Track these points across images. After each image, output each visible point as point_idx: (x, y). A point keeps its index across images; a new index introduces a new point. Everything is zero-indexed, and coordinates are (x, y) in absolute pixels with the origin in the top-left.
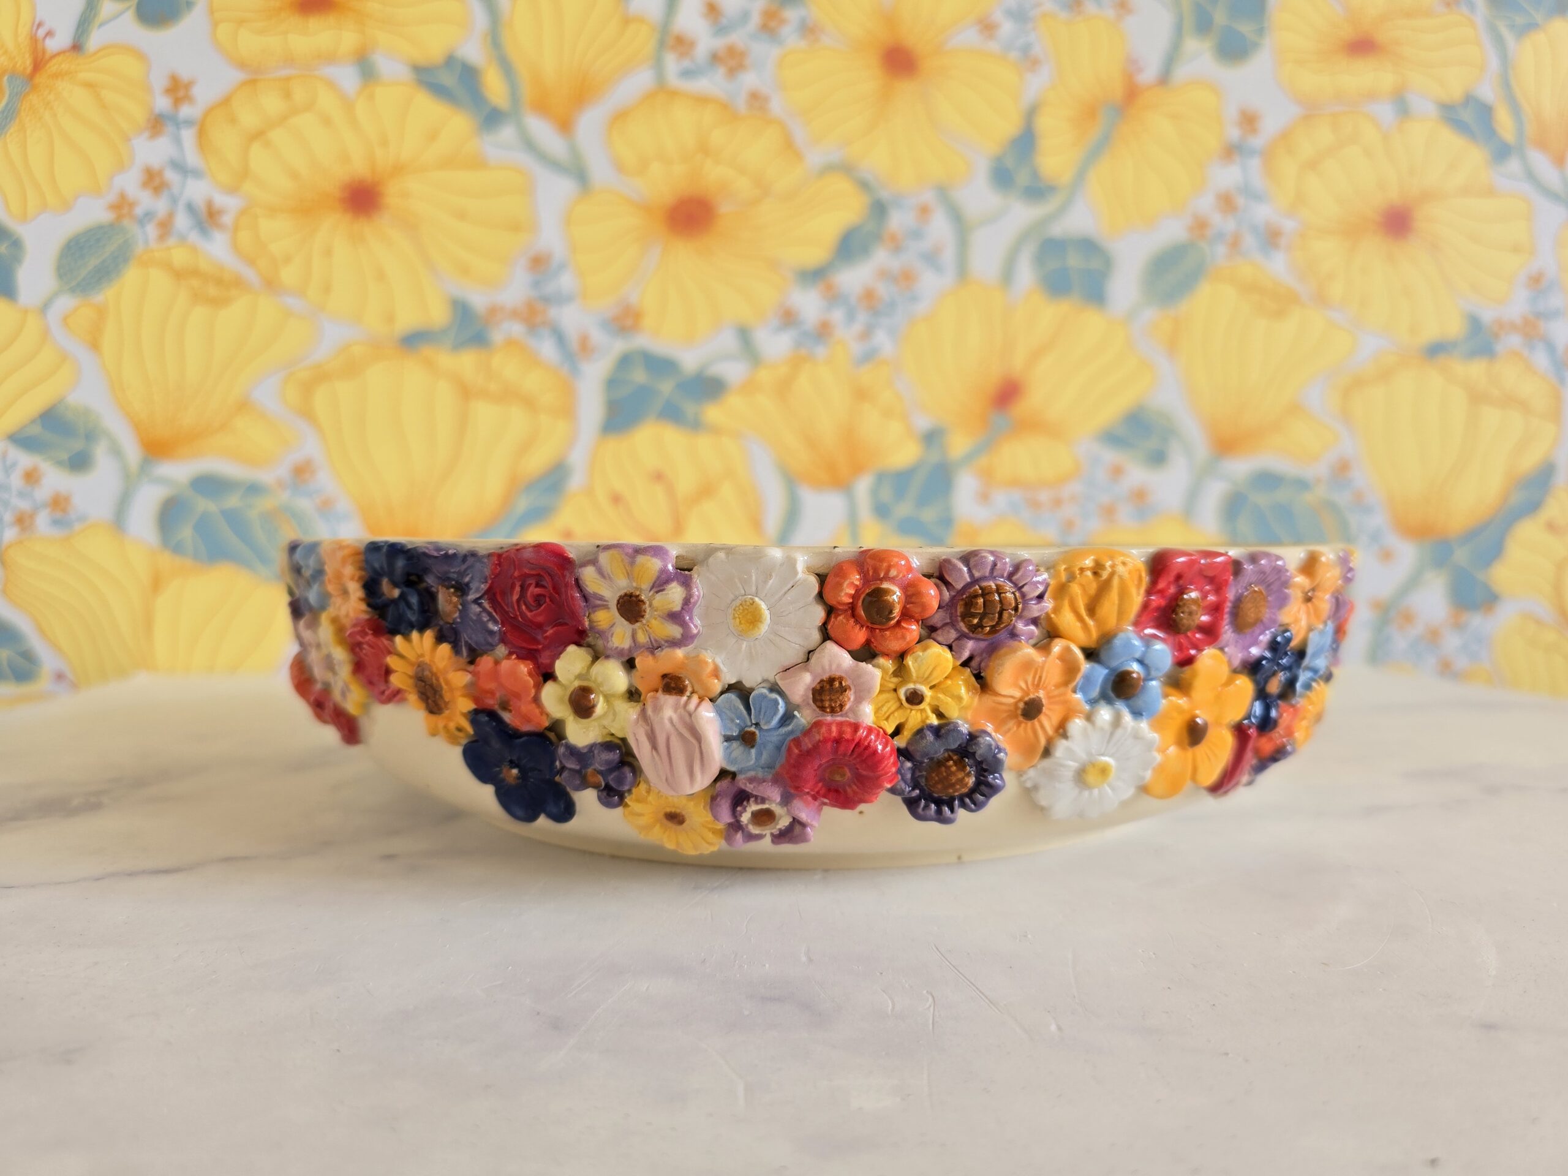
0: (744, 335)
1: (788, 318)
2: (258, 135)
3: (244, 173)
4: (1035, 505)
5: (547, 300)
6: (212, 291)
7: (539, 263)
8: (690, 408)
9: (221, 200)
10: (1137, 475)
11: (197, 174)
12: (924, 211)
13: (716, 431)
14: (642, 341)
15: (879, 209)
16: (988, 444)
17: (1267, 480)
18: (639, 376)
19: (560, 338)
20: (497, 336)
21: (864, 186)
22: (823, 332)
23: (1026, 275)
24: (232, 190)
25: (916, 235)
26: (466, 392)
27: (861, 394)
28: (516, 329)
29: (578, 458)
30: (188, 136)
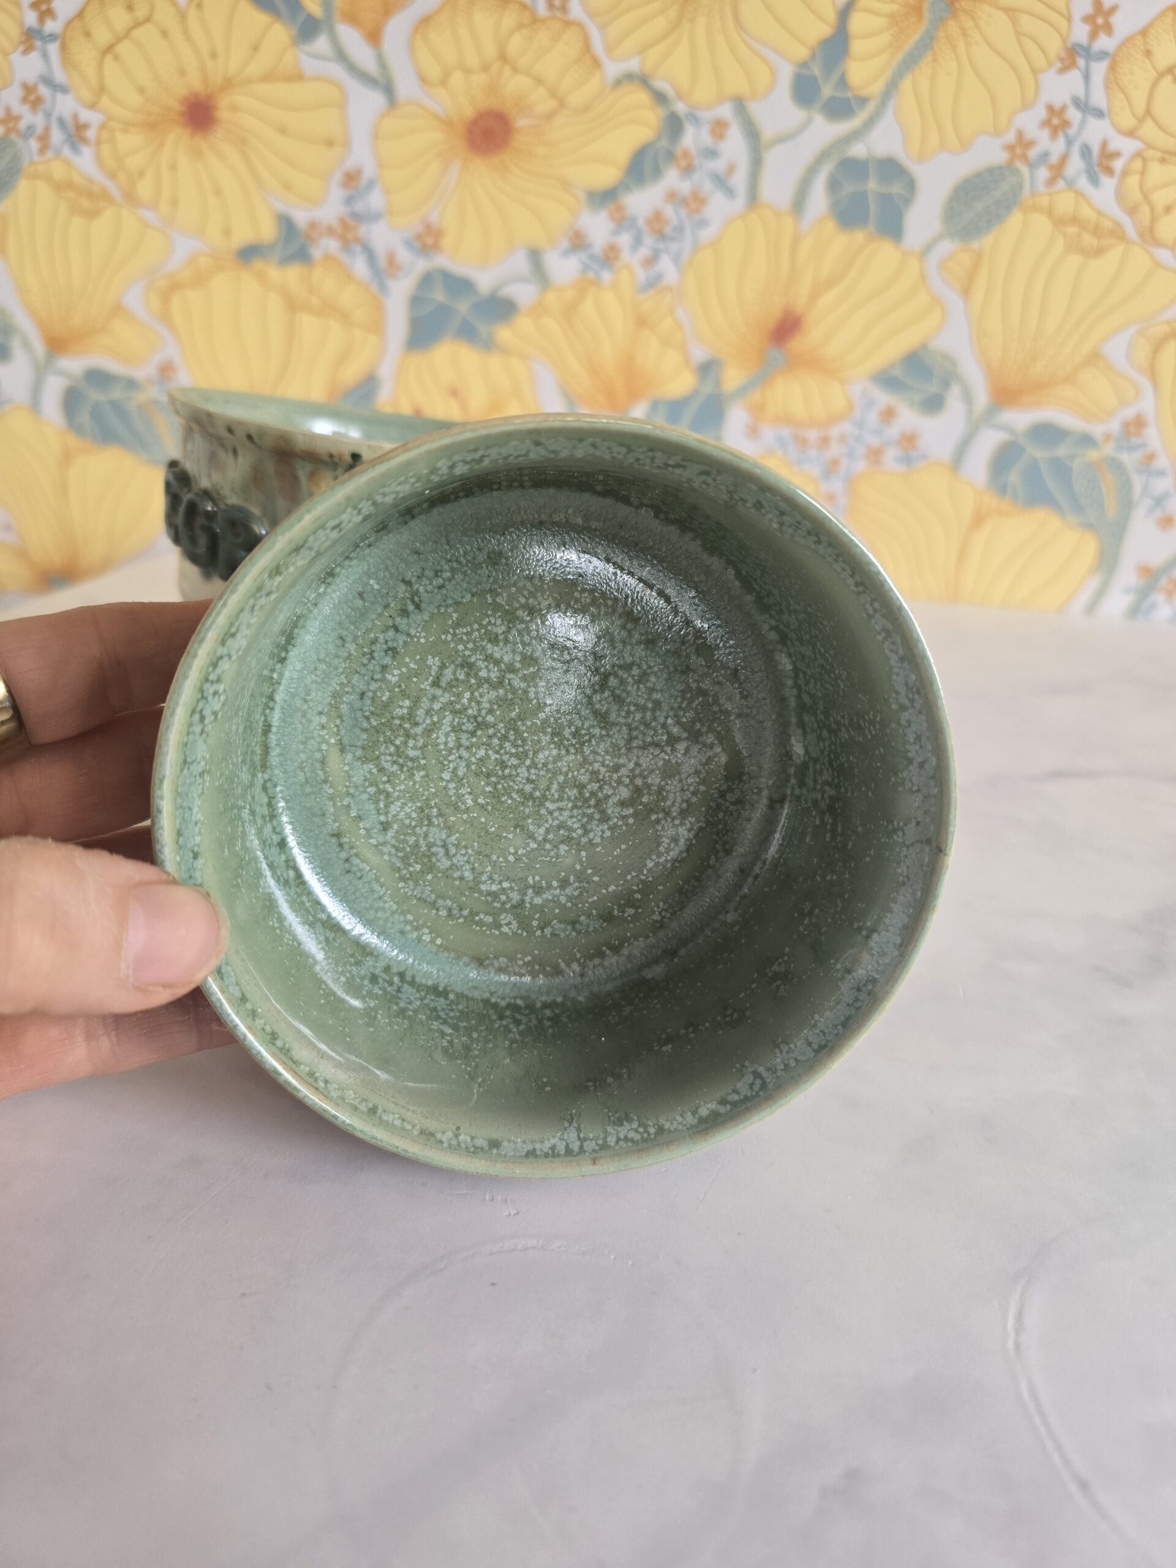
0: (535, 256)
1: (578, 242)
2: (109, 49)
3: (101, 89)
4: (803, 443)
5: (358, 217)
6: (85, 203)
7: (351, 179)
8: (483, 329)
9: (85, 115)
10: (908, 418)
11: (64, 90)
12: (719, 128)
13: (505, 351)
14: (441, 261)
15: (674, 125)
16: (762, 378)
17: (1047, 433)
18: (439, 296)
19: (371, 256)
20: (317, 253)
21: (660, 98)
22: (609, 257)
23: (819, 200)
24: (93, 106)
25: (711, 154)
26: (293, 306)
27: (642, 322)
28: (332, 245)
29: (386, 372)
30: (53, 48)
